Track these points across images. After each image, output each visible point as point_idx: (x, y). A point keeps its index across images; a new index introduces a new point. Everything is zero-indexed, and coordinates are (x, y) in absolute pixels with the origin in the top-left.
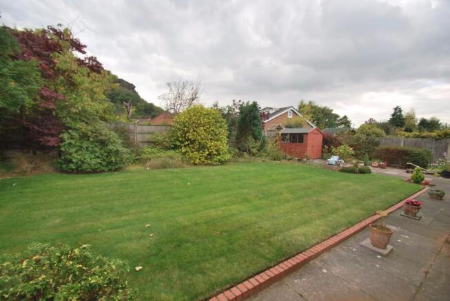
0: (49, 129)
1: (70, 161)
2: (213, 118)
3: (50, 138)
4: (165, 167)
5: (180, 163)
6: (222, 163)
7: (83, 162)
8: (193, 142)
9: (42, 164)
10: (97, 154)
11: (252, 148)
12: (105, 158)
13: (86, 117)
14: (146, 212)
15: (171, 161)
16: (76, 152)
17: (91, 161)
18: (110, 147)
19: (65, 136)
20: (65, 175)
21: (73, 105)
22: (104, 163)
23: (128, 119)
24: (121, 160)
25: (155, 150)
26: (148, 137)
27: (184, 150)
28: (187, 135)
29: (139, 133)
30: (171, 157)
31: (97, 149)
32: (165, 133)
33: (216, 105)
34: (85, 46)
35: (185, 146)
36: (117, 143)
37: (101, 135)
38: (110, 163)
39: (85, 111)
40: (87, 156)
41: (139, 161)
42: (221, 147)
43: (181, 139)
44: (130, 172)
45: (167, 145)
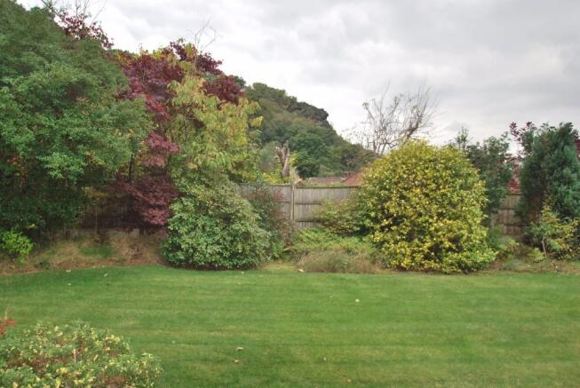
0: (157, 198)
1: (178, 248)
2: (446, 168)
3: (156, 212)
4: (334, 270)
5: (367, 263)
6: (466, 269)
7: (195, 250)
8: (397, 220)
9: (145, 250)
10: (217, 238)
11: (554, 236)
12: (227, 244)
13: (207, 176)
14: (250, 331)
15: (346, 259)
16: (187, 233)
17: (208, 248)
18: (236, 226)
19: (176, 207)
20: (171, 269)
21: (191, 159)
22: (227, 254)
23: (282, 177)
24: (253, 250)
25: (321, 236)
26: (313, 211)
27: (378, 237)
28: (386, 205)
29: (298, 204)
30: (349, 251)
31: (217, 229)
32: (345, 203)
33: (463, 139)
34: (220, 63)
35: (382, 229)
36: (248, 219)
37: (226, 205)
38: (234, 255)
39: (206, 168)
40: (202, 240)
41: (289, 255)
42: (465, 232)
43: (373, 214)
44: (267, 272)
45: (346, 225)
